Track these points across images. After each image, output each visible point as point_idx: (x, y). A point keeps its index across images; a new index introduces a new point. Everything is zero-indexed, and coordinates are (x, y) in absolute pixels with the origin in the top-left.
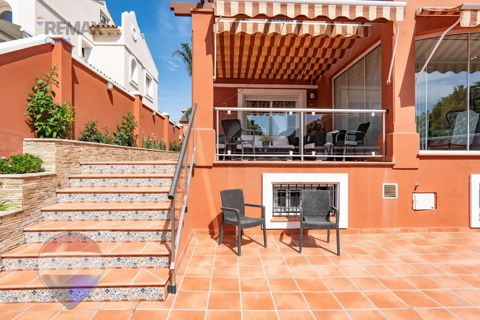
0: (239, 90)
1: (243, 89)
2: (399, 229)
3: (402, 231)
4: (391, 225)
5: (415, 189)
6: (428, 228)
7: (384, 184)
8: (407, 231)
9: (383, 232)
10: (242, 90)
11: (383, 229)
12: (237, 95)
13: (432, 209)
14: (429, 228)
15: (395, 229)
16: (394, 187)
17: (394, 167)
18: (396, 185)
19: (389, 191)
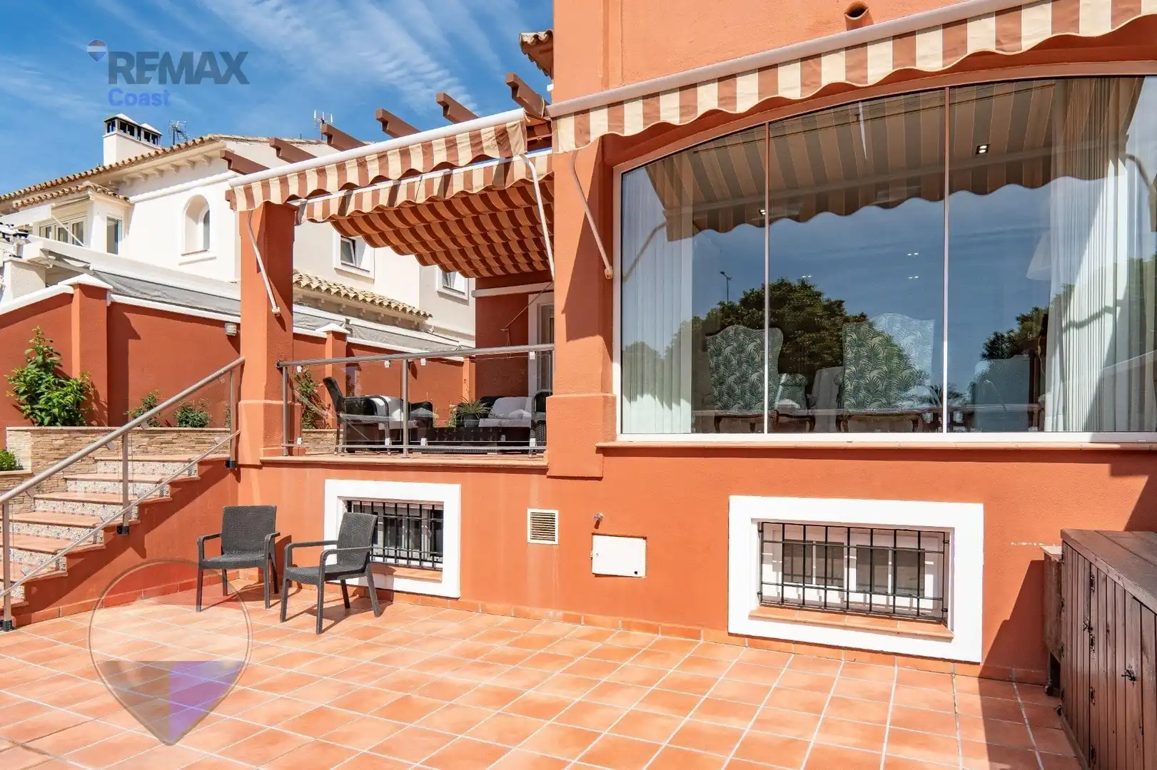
0: (531, 297)
1: (537, 294)
2: (560, 613)
3: (566, 619)
4: (546, 603)
5: (597, 526)
6: (622, 618)
7: (530, 511)
8: (577, 620)
9: (526, 616)
10: (536, 298)
11: (528, 609)
12: (527, 309)
13: (634, 575)
14: (628, 619)
15: (551, 612)
16: (552, 517)
17: (548, 474)
18: (556, 512)
19: (544, 526)
